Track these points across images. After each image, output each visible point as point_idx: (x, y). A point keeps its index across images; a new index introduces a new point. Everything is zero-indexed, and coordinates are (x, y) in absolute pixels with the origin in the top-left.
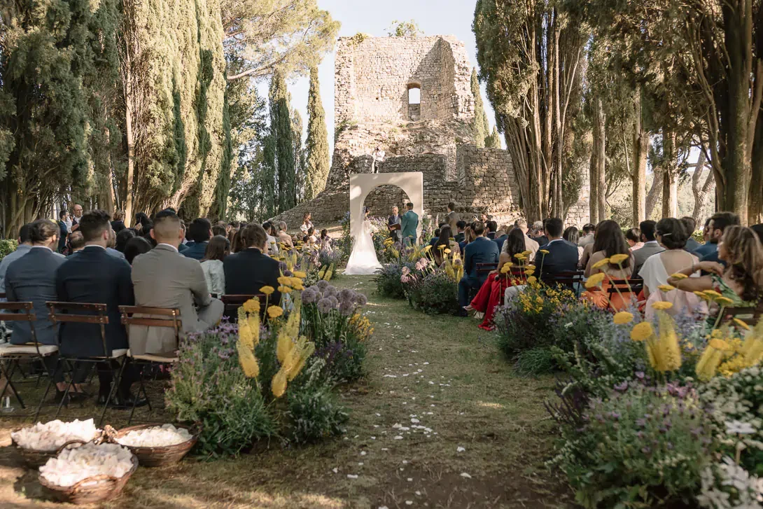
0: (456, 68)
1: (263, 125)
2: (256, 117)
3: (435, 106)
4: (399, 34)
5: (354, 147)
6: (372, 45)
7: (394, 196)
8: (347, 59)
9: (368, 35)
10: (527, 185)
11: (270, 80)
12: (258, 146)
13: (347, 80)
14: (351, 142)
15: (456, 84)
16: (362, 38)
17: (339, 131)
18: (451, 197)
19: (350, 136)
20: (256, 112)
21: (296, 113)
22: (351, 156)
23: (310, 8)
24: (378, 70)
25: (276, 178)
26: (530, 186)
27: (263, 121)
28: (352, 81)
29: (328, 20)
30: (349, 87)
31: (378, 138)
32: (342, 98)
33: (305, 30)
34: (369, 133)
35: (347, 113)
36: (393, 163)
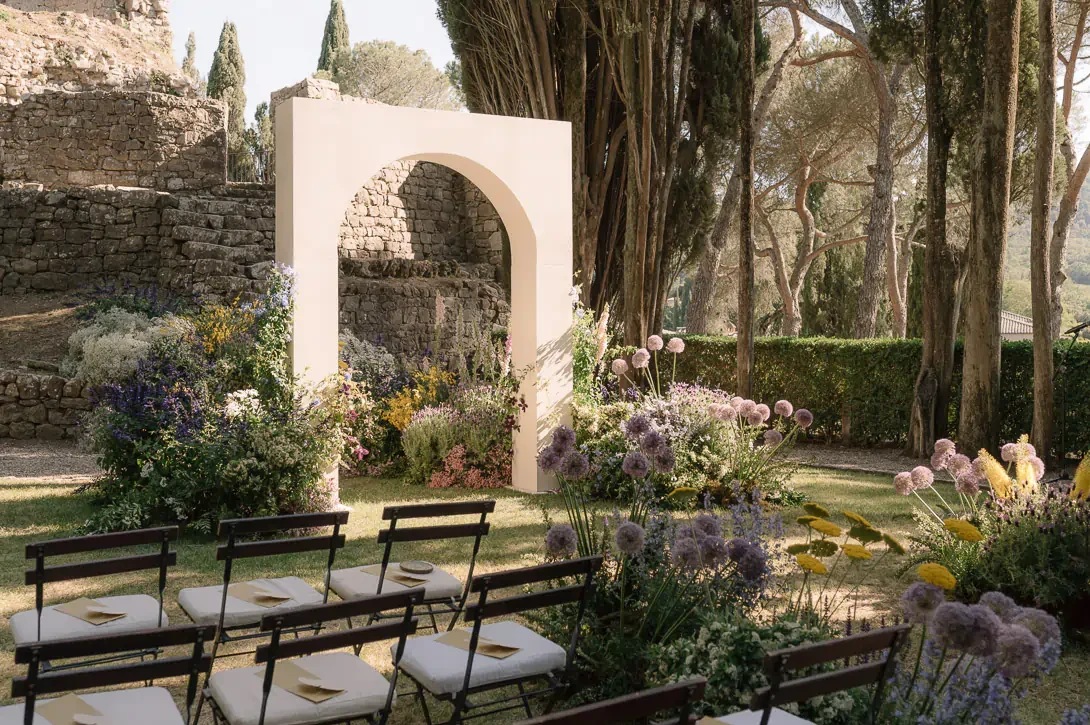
36: (53, 112)
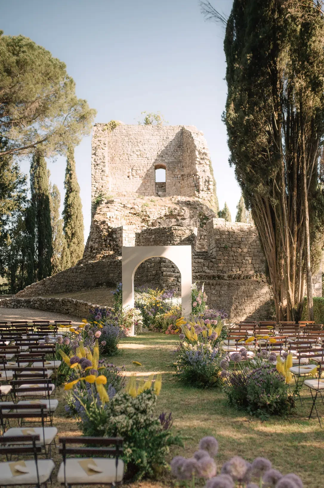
0: (197, 153)
1: (24, 198)
2: (18, 190)
3: (179, 185)
4: (147, 122)
5: (112, 219)
6: (124, 131)
7: (153, 264)
8: (102, 143)
9: (120, 122)
10: (274, 256)
11: (31, 159)
12: (19, 216)
13: (103, 161)
14: (109, 215)
15: (197, 167)
16: (115, 125)
17: (96, 205)
18: (204, 265)
19: (107, 210)
20: (18, 186)
21: (54, 187)
22: (109, 227)
23: (70, 97)
24: (129, 153)
25: (36, 245)
26: (277, 257)
27: (24, 195)
28: (106, 161)
29: (86, 107)
30: (104, 166)
31: (132, 211)
32: (98, 175)
33: (65, 116)
34: (124, 207)
35: (103, 189)
36: (148, 234)
